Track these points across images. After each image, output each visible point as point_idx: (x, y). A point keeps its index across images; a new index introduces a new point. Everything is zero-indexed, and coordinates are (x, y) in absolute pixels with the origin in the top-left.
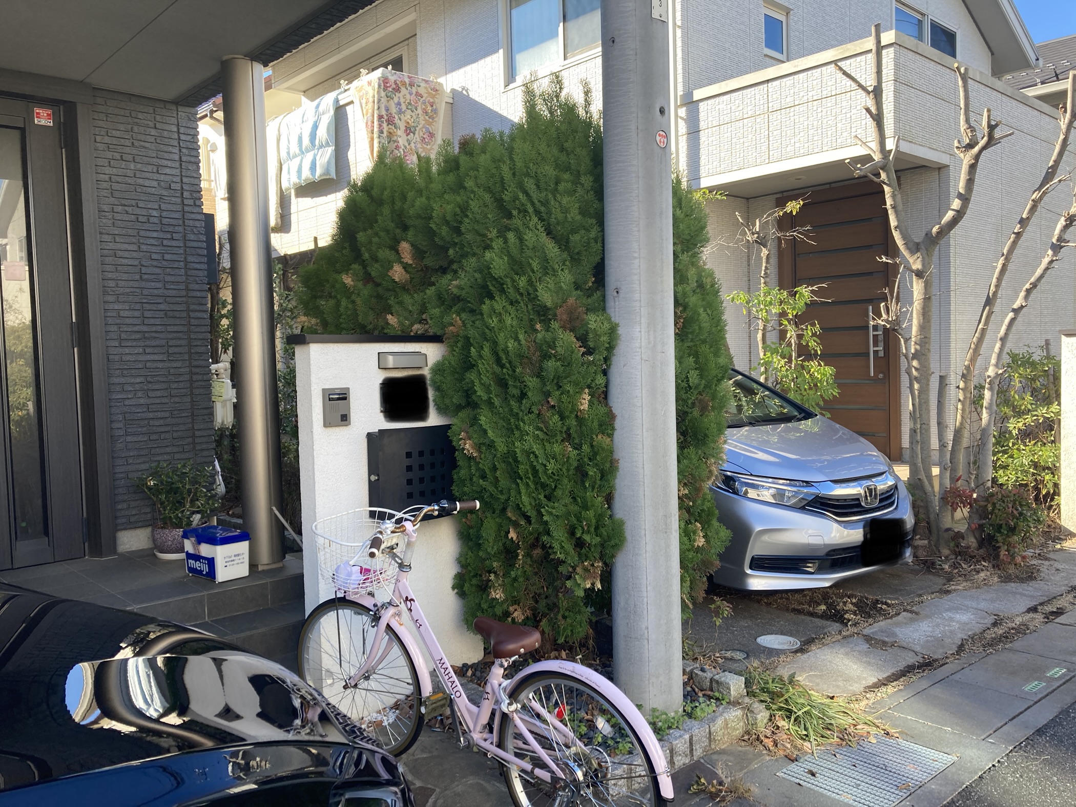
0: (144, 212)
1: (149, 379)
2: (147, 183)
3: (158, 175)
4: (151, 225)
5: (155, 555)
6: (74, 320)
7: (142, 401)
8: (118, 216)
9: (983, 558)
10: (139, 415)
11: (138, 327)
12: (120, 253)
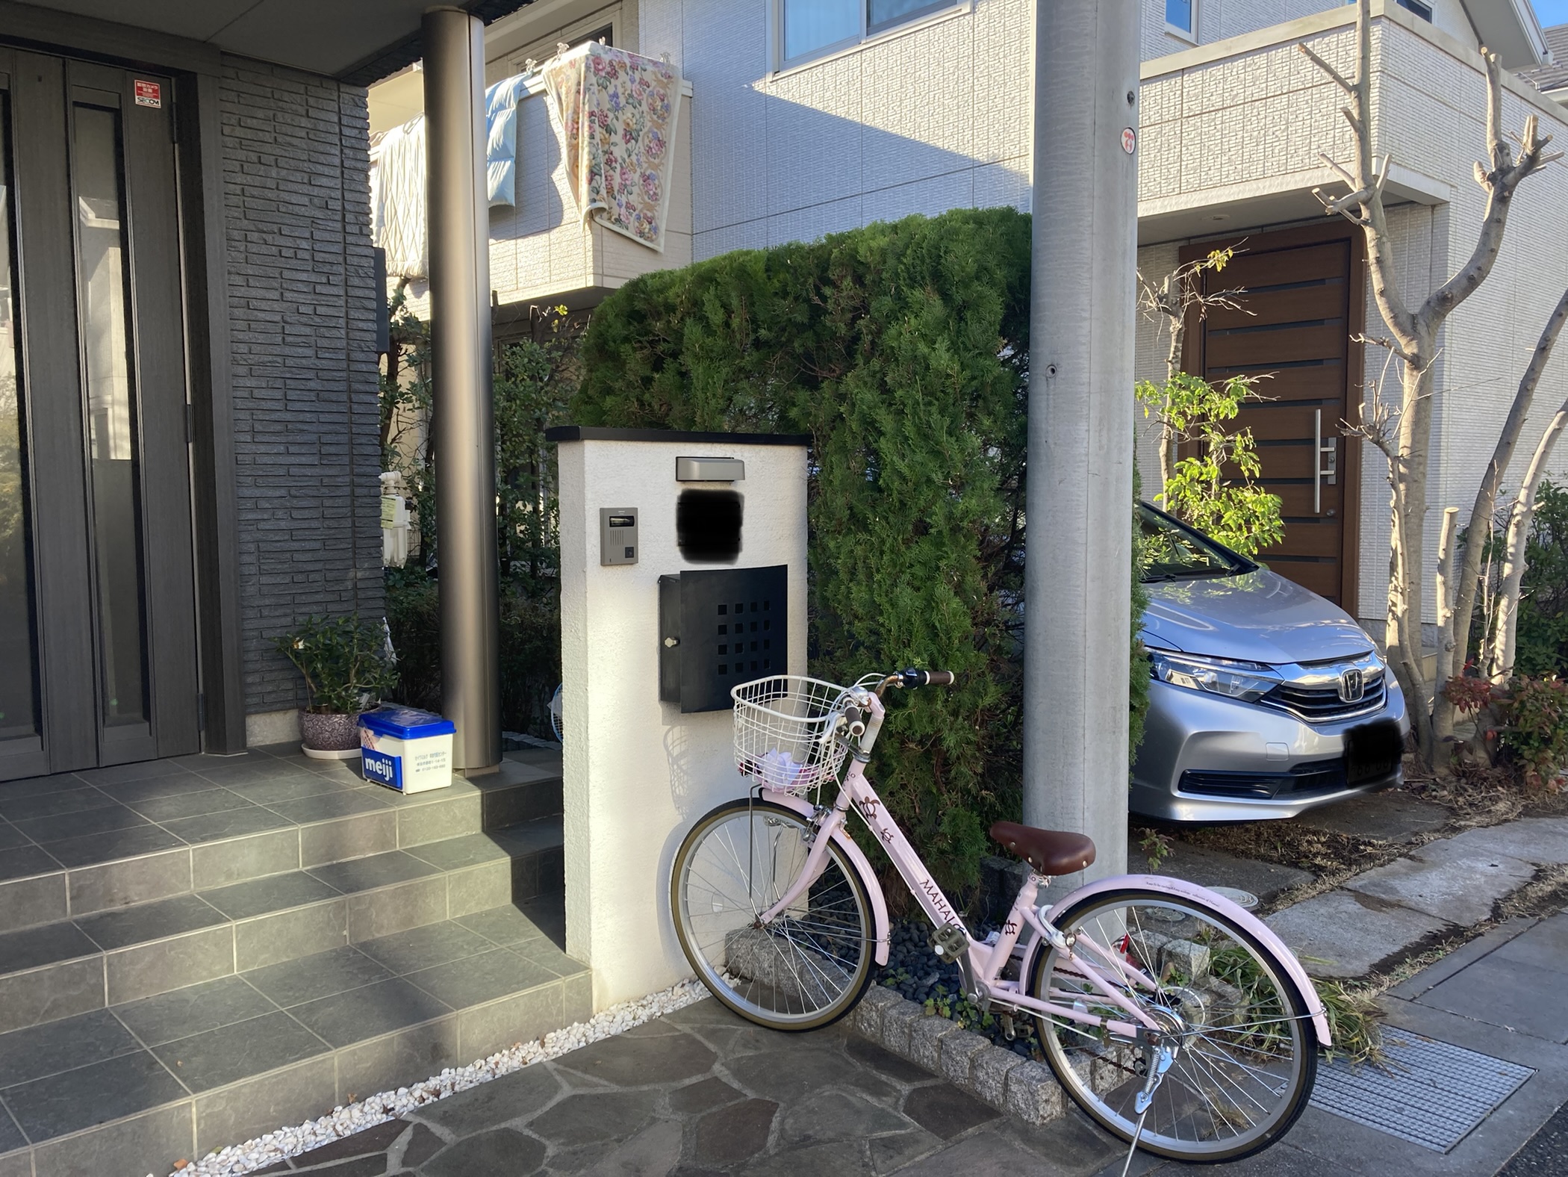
0: (289, 242)
1: (293, 492)
2: (294, 199)
3: (310, 188)
4: (299, 262)
5: (302, 751)
6: (189, 402)
7: (283, 524)
8: (254, 248)
9: (1499, 782)
10: (278, 544)
11: (279, 414)
12: (254, 303)
